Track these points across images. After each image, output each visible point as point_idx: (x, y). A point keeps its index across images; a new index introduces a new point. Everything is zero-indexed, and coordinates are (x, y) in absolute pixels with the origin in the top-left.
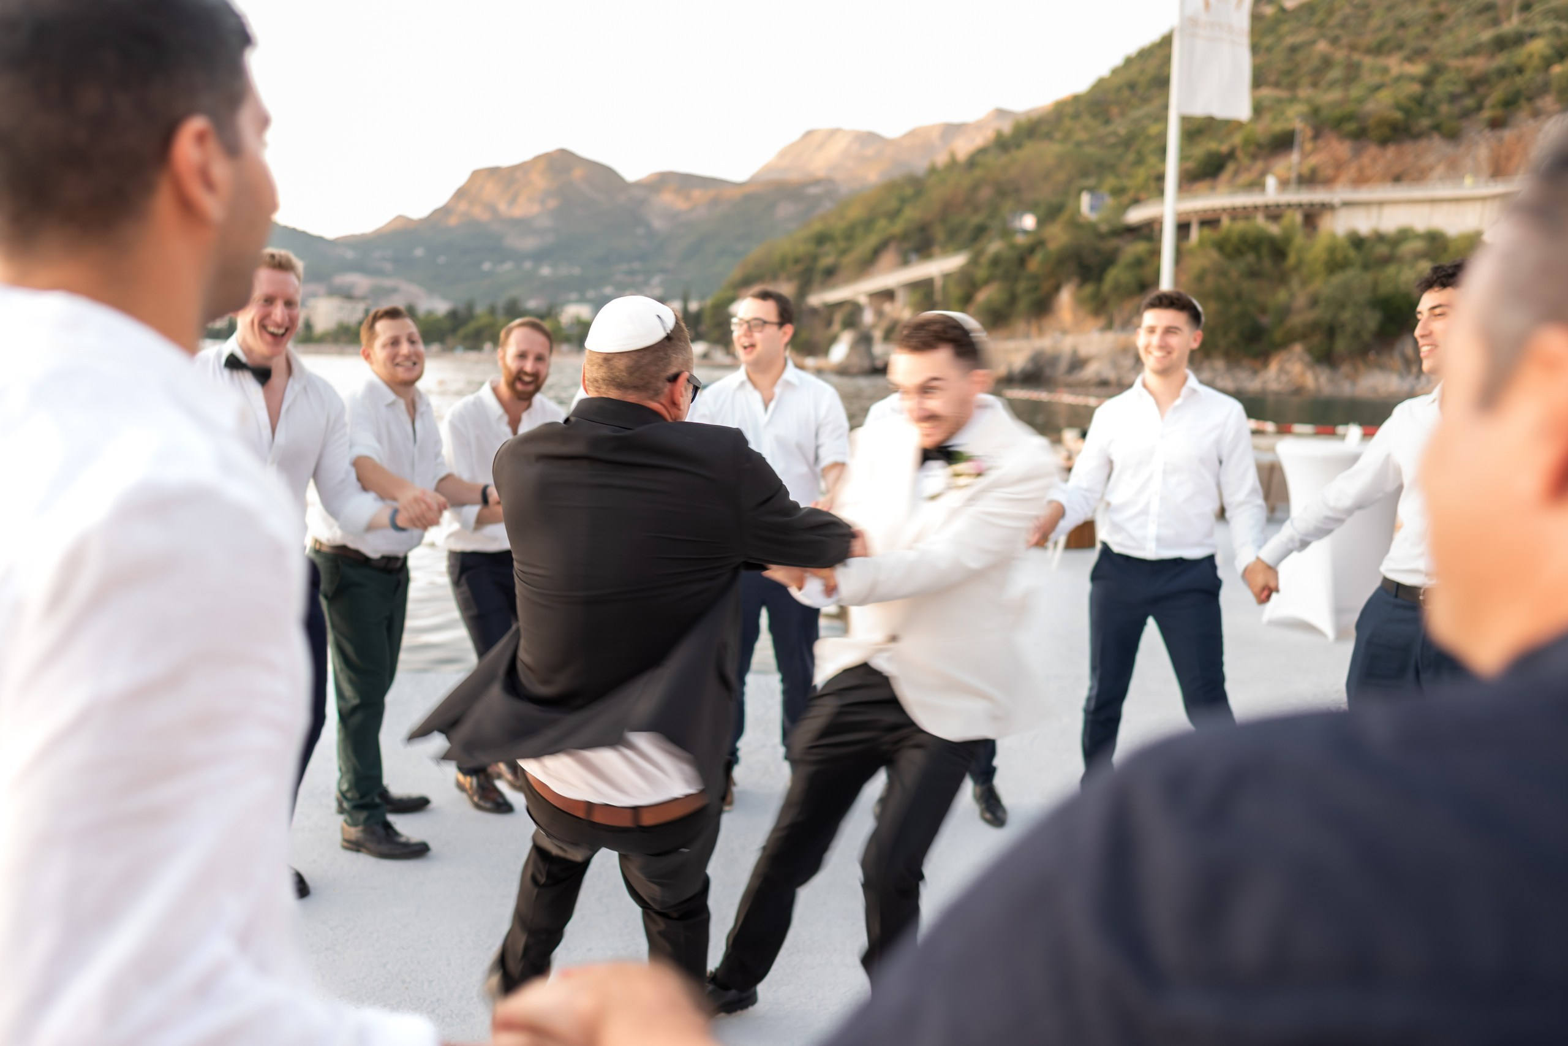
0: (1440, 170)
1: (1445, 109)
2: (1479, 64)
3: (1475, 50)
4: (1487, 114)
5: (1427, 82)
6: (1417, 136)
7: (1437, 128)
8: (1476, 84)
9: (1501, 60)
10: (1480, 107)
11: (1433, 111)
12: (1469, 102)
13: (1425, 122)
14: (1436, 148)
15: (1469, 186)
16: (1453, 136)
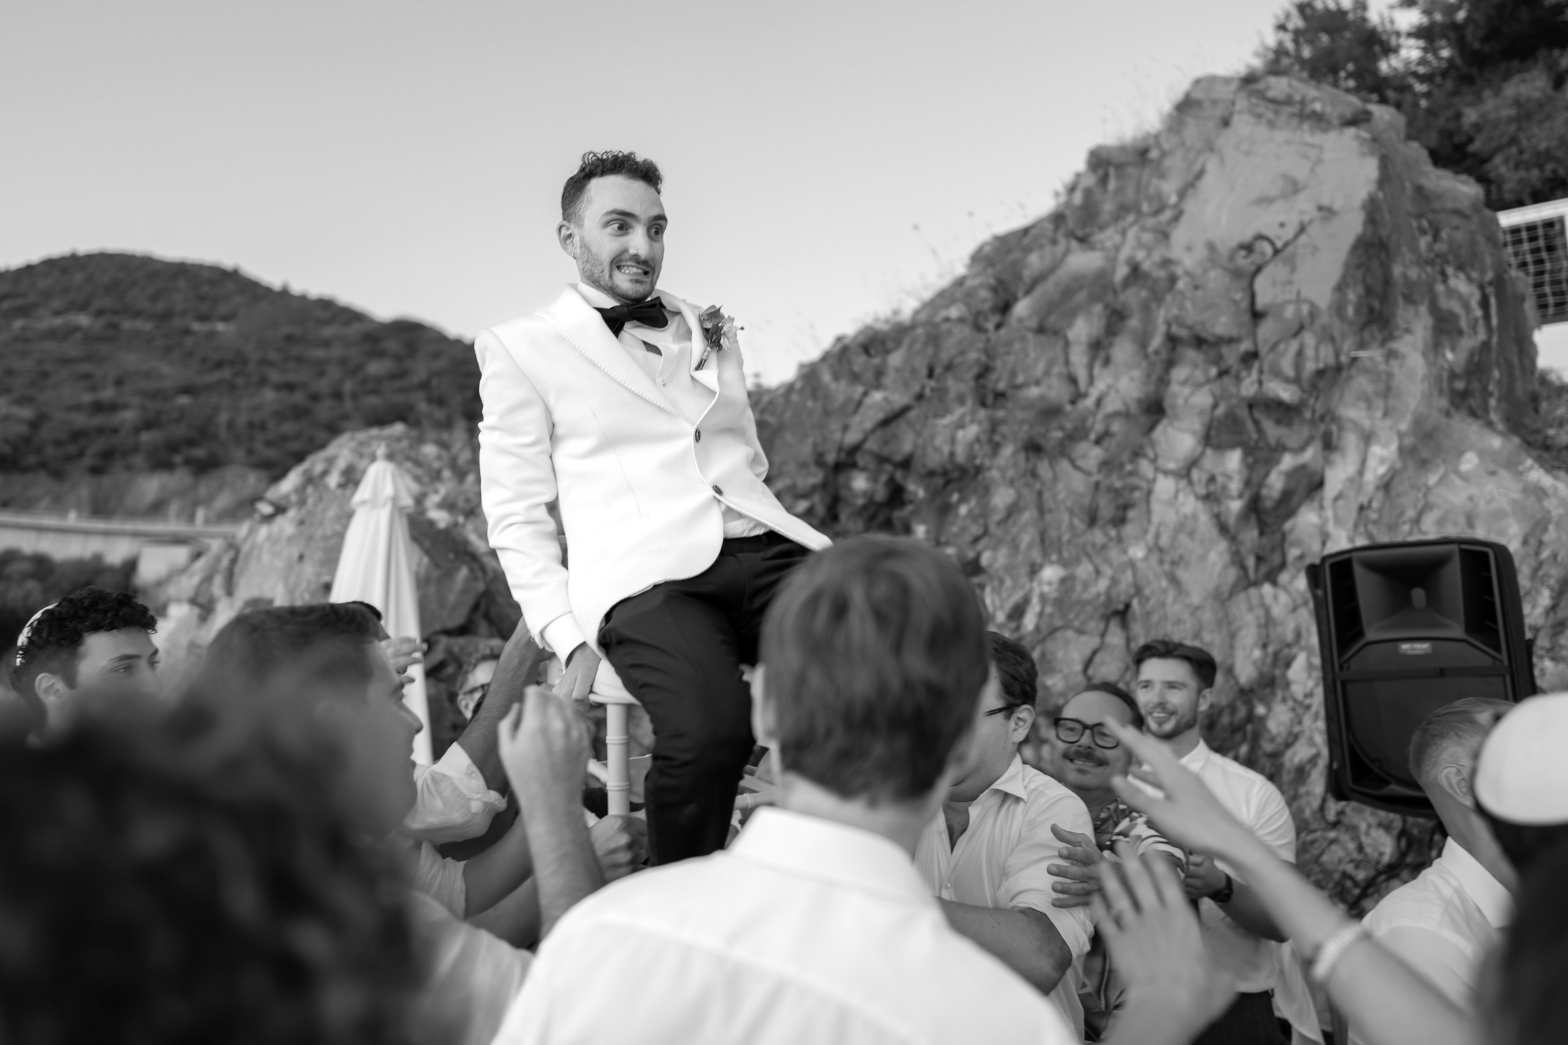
0: (45, 502)
1: (50, 451)
2: (81, 420)
3: (77, 408)
4: (87, 461)
5: (35, 425)
6: (25, 470)
7: (43, 465)
8: (77, 435)
9: (98, 420)
10: (81, 454)
11: (39, 451)
12: (72, 449)
13: (32, 460)
14: (41, 483)
15: (72, 519)
16: (58, 475)
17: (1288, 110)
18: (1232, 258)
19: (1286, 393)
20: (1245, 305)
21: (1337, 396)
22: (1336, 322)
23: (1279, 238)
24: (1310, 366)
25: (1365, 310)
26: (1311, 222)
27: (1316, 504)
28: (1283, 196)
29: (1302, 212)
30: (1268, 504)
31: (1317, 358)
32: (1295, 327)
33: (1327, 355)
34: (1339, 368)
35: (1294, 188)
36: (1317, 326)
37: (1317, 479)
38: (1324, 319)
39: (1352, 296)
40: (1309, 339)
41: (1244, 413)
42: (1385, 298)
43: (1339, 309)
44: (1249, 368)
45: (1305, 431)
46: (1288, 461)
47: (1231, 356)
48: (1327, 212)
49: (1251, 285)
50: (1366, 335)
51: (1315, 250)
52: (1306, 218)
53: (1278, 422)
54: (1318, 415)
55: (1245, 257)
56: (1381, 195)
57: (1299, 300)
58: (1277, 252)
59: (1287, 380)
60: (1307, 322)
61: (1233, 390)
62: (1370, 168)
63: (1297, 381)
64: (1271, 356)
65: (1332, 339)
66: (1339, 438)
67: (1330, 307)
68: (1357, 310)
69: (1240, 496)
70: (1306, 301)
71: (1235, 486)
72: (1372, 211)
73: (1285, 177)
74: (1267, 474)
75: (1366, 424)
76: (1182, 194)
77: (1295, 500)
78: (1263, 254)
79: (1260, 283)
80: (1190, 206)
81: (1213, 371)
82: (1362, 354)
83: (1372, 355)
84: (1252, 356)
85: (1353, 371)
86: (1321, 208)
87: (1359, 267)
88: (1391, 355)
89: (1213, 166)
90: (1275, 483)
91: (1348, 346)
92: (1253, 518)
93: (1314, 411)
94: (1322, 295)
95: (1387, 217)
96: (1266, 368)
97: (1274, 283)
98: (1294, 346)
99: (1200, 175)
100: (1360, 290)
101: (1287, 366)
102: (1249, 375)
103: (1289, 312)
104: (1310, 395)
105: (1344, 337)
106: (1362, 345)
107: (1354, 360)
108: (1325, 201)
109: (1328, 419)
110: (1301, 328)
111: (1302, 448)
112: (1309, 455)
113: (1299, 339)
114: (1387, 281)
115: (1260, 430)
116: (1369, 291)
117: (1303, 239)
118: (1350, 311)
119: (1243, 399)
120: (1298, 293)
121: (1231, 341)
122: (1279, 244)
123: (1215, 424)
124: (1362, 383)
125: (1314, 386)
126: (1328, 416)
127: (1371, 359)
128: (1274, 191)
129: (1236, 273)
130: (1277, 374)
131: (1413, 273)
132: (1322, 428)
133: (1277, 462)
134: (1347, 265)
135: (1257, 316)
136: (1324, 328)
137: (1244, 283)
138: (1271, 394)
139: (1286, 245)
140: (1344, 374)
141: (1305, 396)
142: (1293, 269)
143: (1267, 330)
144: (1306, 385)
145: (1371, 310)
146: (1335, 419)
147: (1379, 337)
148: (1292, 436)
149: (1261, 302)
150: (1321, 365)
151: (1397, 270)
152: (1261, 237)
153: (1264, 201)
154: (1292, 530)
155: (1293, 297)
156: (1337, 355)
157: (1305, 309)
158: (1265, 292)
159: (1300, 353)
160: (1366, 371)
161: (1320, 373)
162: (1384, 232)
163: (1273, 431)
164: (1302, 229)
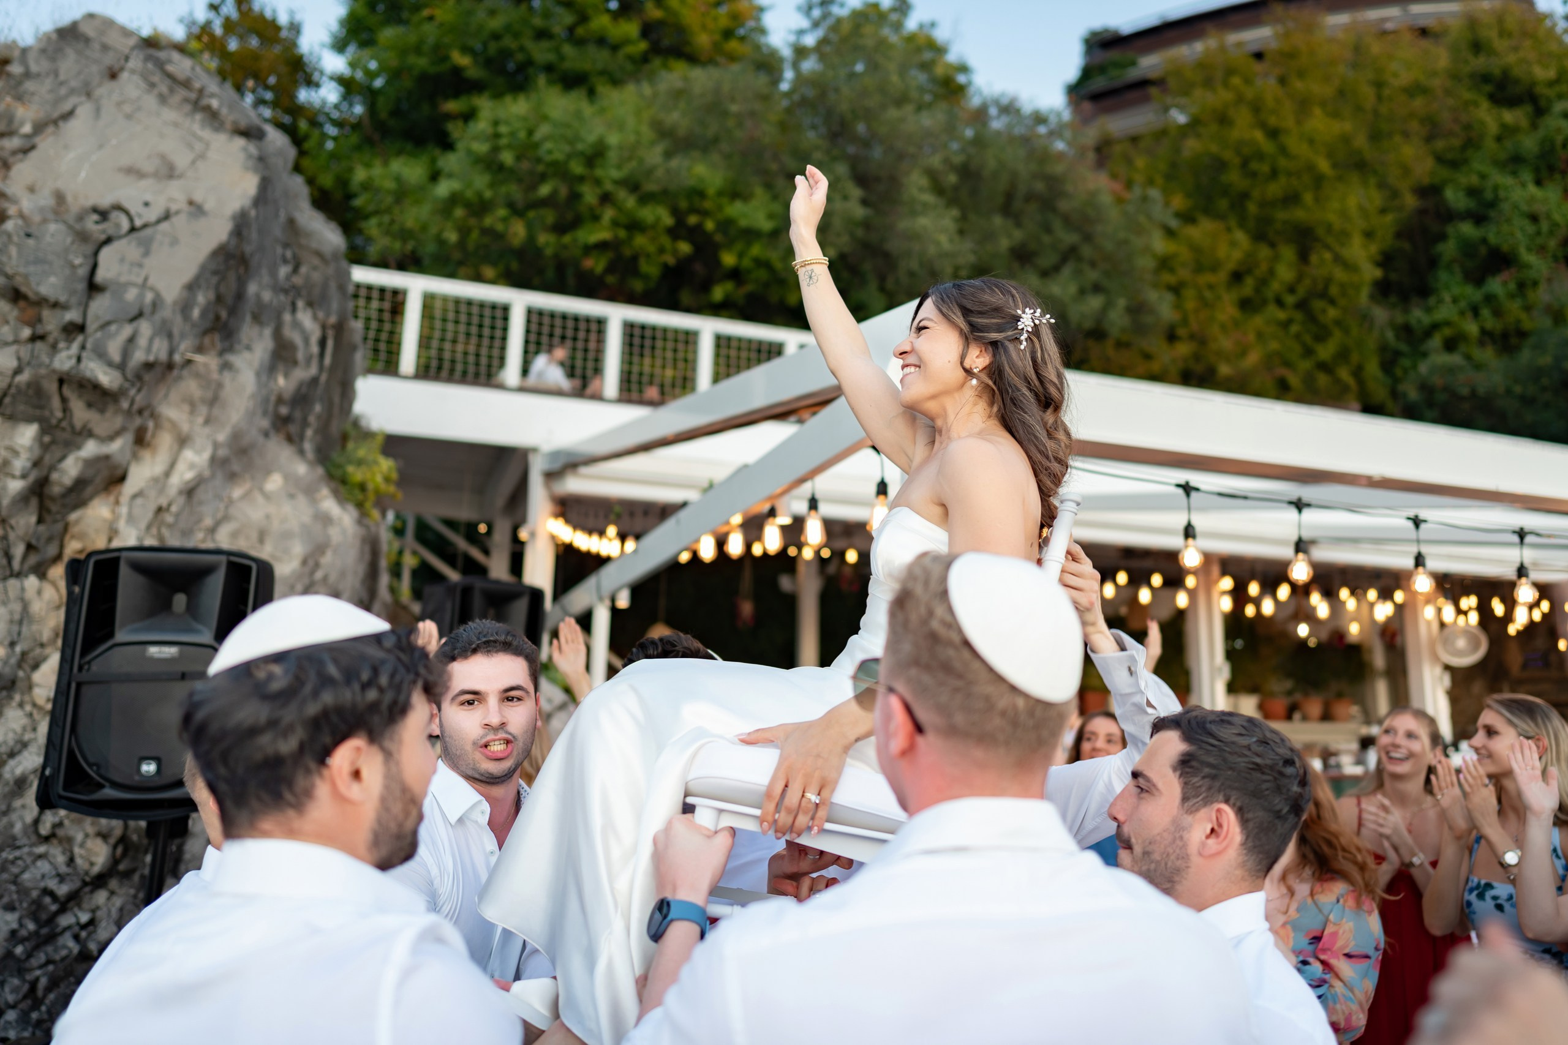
17: (182, 93)
18: (80, 218)
19: (106, 378)
20: (83, 272)
21: (162, 392)
22: (179, 319)
23: (140, 216)
24: (139, 356)
25: (211, 316)
26: (177, 213)
27: (112, 498)
28: (156, 175)
29: (171, 200)
30: (56, 490)
31: (149, 349)
32: (134, 312)
33: (160, 350)
34: (170, 366)
35: (169, 172)
36: (157, 317)
37: (119, 472)
38: (166, 313)
39: (201, 299)
40: (145, 328)
41: (52, 387)
42: (233, 311)
43: (185, 308)
44: (70, 341)
45: (118, 421)
46: (90, 449)
47: (52, 322)
48: (196, 209)
49: (96, 253)
50: (207, 340)
51: (175, 242)
52: (174, 207)
53: (90, 405)
54: (136, 407)
55: (97, 223)
56: (253, 213)
57: (144, 285)
58: (133, 229)
59: (110, 364)
60: (147, 310)
61: (45, 359)
62: (249, 185)
63: (121, 367)
64: (99, 334)
65: (170, 336)
66: (154, 436)
67: (175, 303)
68: (204, 313)
69: (24, 476)
70: (152, 289)
71: (19, 464)
72: (241, 225)
73: (163, 157)
74: (63, 458)
75: (185, 427)
76: (39, 128)
77: (89, 490)
78: (118, 226)
79: (105, 254)
80: (46, 144)
81: (26, 332)
82: (199, 358)
83: (207, 361)
84: (76, 329)
85: (185, 373)
86: (191, 203)
87: (215, 273)
88: (226, 366)
89: (84, 111)
90: (70, 468)
91: (185, 349)
92: (34, 502)
93: (132, 403)
94: (171, 289)
95: (254, 235)
96: (89, 345)
97: (122, 260)
98: (127, 331)
99: (69, 115)
100: (211, 295)
101: (114, 350)
102: (68, 348)
103: (131, 294)
104: (133, 385)
105: (183, 336)
106: (200, 349)
107: (189, 362)
108: (198, 197)
109: (146, 414)
110: (140, 315)
111: (111, 438)
112: (115, 447)
113: (135, 324)
114: (240, 296)
115: (66, 409)
116: (219, 299)
117: (164, 226)
118: (196, 313)
119: (54, 371)
120: (146, 279)
121: (55, 305)
122: (138, 223)
123: (13, 390)
124: (190, 386)
125: (139, 377)
126: (147, 411)
127: (206, 365)
128: (148, 167)
129: (83, 237)
130: (101, 354)
131: (267, 296)
132: (138, 421)
133: (79, 447)
134: (203, 268)
135: (93, 288)
136: (164, 322)
137: (89, 249)
138: (88, 374)
139: (145, 226)
140: (175, 372)
141: (127, 385)
142: (147, 253)
143: (100, 306)
144: (129, 375)
145: (217, 318)
146: (154, 415)
147: (219, 345)
148: (101, 423)
149: (101, 276)
150: (151, 358)
151: (252, 288)
152: (119, 208)
153: (133, 172)
154: (77, 522)
155: (140, 280)
156: (171, 353)
157: (149, 297)
158: (109, 266)
159: (131, 340)
160: (198, 375)
161: (149, 366)
162: (248, 249)
163: (80, 413)
164: (166, 216)
